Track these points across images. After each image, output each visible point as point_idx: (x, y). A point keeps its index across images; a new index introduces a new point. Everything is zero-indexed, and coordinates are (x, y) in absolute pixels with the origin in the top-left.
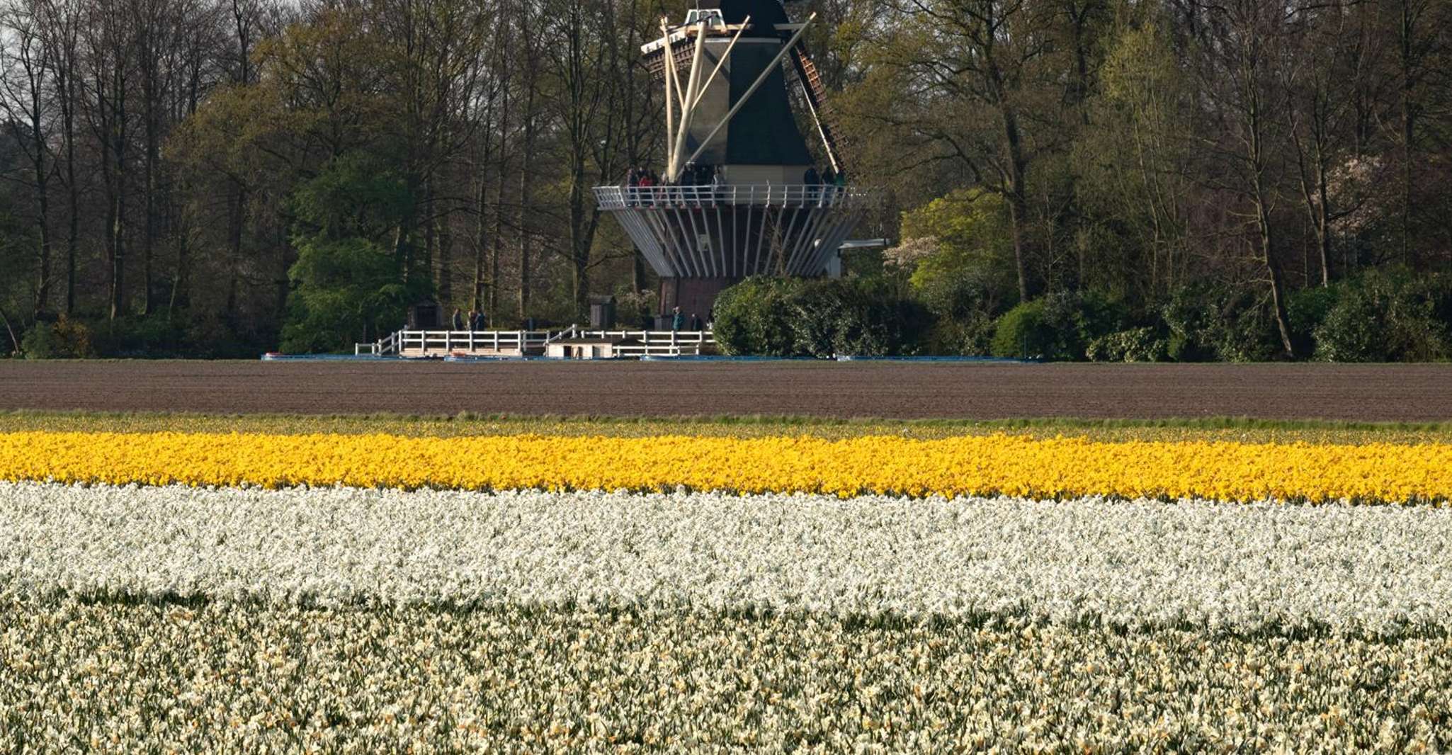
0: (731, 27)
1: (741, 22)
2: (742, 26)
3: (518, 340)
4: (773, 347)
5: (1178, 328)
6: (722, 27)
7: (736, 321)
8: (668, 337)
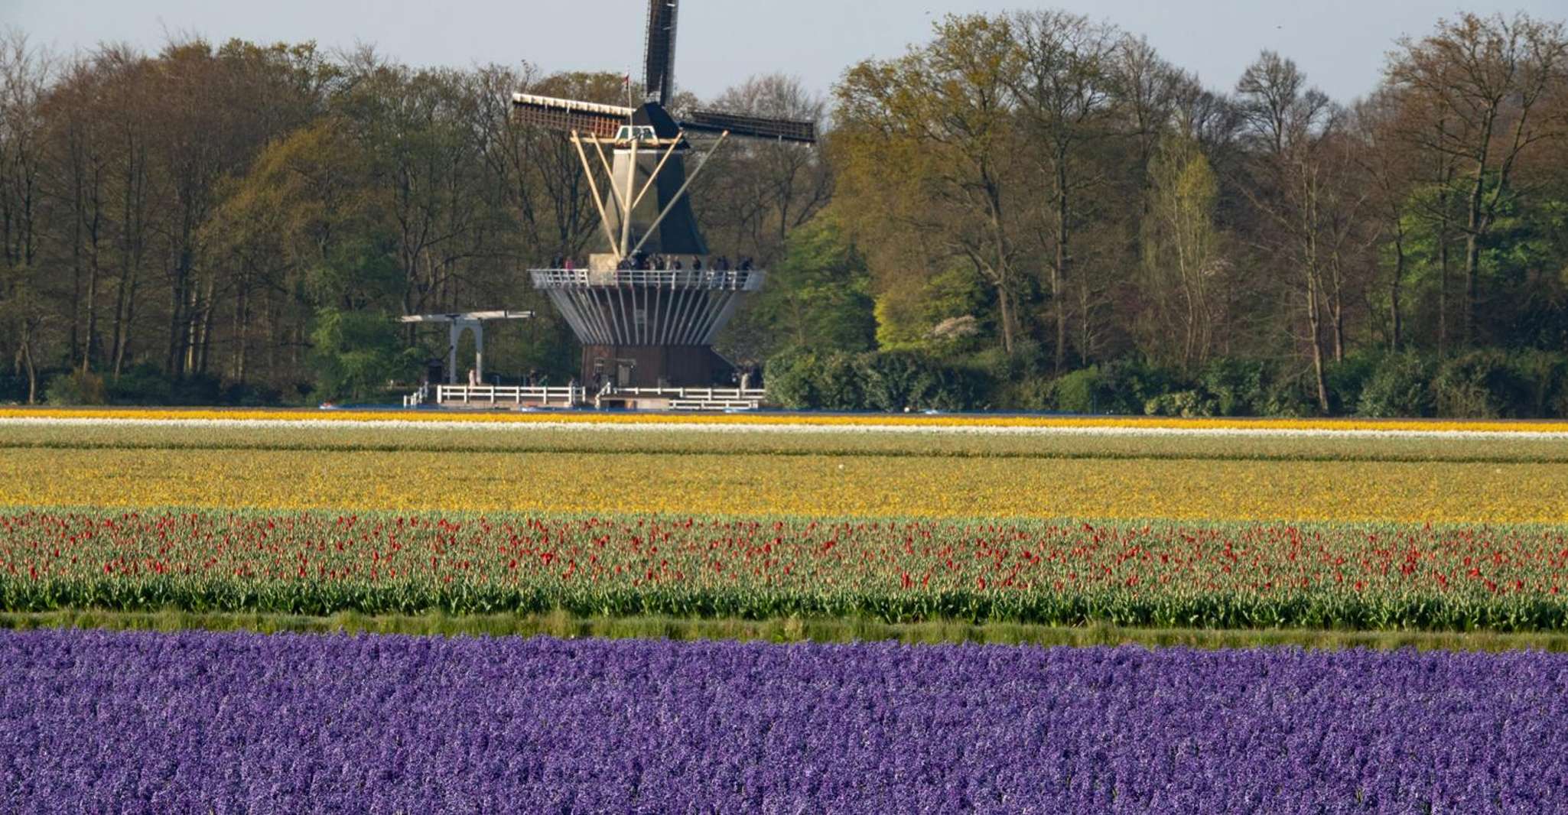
0: (663, 141)
1: (675, 137)
2: (675, 141)
3: (569, 395)
4: (842, 402)
5: (1224, 392)
6: (655, 140)
7: (805, 381)
8: (706, 394)
